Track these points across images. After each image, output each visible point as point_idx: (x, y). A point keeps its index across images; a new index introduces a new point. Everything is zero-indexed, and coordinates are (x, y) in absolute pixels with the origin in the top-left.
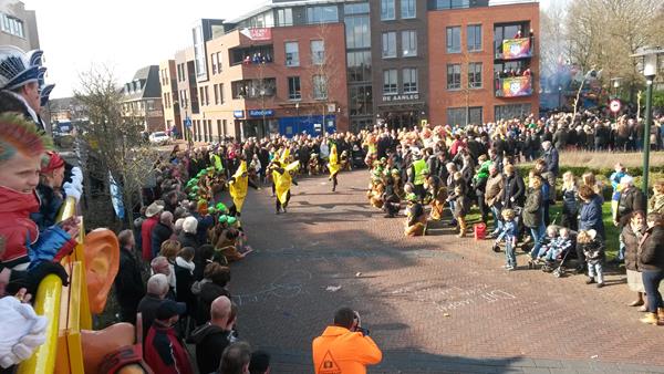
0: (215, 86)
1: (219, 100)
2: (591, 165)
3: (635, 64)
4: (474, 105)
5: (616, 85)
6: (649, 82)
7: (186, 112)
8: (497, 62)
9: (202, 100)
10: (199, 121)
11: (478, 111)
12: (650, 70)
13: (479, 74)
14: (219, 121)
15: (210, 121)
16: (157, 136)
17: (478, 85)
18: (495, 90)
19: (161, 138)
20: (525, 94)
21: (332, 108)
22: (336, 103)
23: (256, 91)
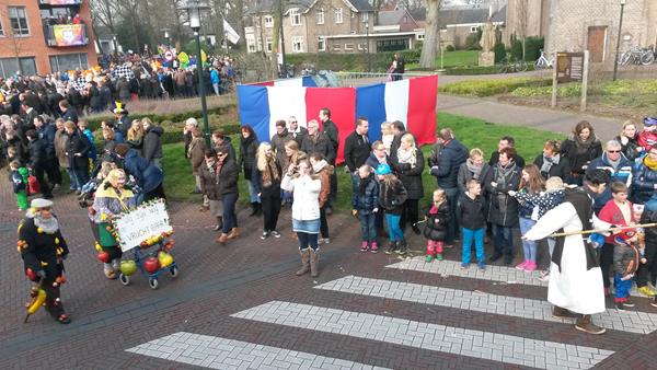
2: (158, 112)
3: (178, 17)
4: (24, 55)
5: (167, 36)
6: (196, 34)
8: (43, 7)
11: (31, 60)
12: (195, 22)
13: (23, 21)
17: (25, 32)
18: (46, 39)
20: (79, 43)
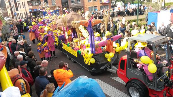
0: (22, 3)
1: (24, 7)
4: (95, 6)
7: (14, 11)
9: (19, 7)
10: (18, 13)
14: (25, 13)
15: (22, 13)
16: (6, 18)
17: (96, 0)
18: (100, 2)
19: (8, 19)
21: (57, 8)
22: (58, 6)
23: (35, 4)
